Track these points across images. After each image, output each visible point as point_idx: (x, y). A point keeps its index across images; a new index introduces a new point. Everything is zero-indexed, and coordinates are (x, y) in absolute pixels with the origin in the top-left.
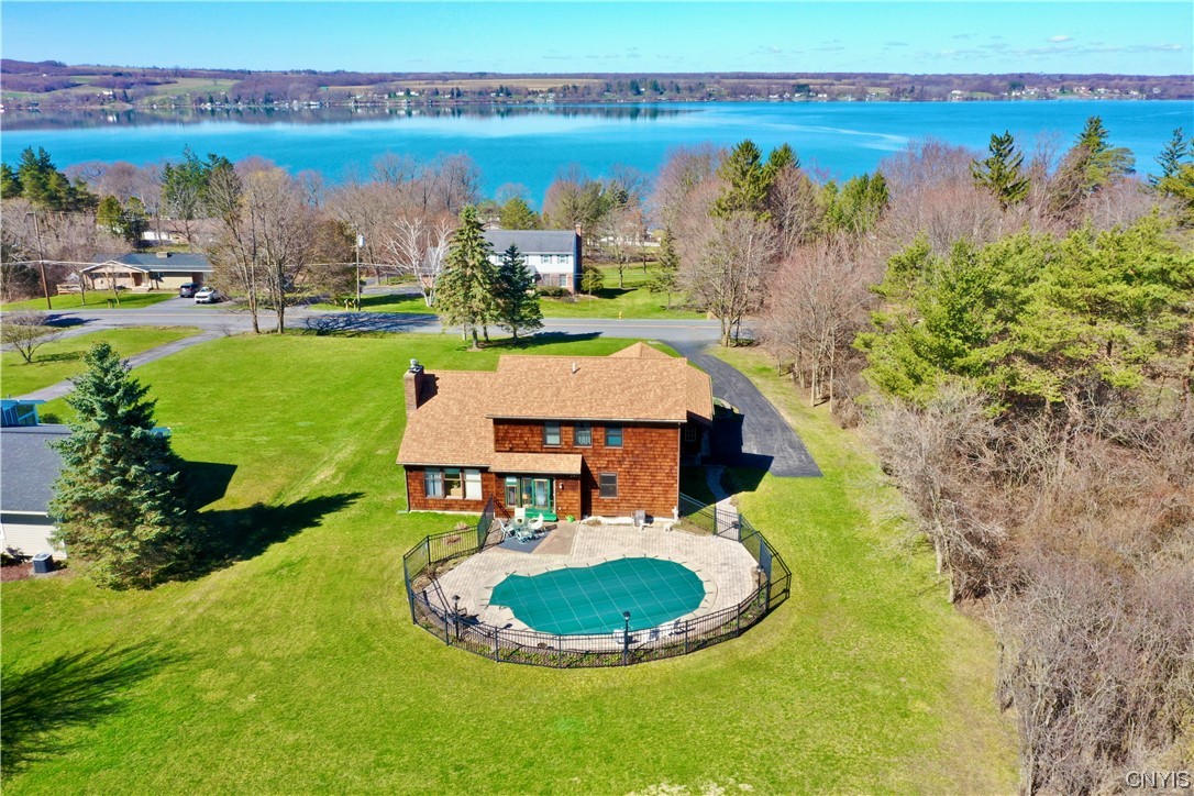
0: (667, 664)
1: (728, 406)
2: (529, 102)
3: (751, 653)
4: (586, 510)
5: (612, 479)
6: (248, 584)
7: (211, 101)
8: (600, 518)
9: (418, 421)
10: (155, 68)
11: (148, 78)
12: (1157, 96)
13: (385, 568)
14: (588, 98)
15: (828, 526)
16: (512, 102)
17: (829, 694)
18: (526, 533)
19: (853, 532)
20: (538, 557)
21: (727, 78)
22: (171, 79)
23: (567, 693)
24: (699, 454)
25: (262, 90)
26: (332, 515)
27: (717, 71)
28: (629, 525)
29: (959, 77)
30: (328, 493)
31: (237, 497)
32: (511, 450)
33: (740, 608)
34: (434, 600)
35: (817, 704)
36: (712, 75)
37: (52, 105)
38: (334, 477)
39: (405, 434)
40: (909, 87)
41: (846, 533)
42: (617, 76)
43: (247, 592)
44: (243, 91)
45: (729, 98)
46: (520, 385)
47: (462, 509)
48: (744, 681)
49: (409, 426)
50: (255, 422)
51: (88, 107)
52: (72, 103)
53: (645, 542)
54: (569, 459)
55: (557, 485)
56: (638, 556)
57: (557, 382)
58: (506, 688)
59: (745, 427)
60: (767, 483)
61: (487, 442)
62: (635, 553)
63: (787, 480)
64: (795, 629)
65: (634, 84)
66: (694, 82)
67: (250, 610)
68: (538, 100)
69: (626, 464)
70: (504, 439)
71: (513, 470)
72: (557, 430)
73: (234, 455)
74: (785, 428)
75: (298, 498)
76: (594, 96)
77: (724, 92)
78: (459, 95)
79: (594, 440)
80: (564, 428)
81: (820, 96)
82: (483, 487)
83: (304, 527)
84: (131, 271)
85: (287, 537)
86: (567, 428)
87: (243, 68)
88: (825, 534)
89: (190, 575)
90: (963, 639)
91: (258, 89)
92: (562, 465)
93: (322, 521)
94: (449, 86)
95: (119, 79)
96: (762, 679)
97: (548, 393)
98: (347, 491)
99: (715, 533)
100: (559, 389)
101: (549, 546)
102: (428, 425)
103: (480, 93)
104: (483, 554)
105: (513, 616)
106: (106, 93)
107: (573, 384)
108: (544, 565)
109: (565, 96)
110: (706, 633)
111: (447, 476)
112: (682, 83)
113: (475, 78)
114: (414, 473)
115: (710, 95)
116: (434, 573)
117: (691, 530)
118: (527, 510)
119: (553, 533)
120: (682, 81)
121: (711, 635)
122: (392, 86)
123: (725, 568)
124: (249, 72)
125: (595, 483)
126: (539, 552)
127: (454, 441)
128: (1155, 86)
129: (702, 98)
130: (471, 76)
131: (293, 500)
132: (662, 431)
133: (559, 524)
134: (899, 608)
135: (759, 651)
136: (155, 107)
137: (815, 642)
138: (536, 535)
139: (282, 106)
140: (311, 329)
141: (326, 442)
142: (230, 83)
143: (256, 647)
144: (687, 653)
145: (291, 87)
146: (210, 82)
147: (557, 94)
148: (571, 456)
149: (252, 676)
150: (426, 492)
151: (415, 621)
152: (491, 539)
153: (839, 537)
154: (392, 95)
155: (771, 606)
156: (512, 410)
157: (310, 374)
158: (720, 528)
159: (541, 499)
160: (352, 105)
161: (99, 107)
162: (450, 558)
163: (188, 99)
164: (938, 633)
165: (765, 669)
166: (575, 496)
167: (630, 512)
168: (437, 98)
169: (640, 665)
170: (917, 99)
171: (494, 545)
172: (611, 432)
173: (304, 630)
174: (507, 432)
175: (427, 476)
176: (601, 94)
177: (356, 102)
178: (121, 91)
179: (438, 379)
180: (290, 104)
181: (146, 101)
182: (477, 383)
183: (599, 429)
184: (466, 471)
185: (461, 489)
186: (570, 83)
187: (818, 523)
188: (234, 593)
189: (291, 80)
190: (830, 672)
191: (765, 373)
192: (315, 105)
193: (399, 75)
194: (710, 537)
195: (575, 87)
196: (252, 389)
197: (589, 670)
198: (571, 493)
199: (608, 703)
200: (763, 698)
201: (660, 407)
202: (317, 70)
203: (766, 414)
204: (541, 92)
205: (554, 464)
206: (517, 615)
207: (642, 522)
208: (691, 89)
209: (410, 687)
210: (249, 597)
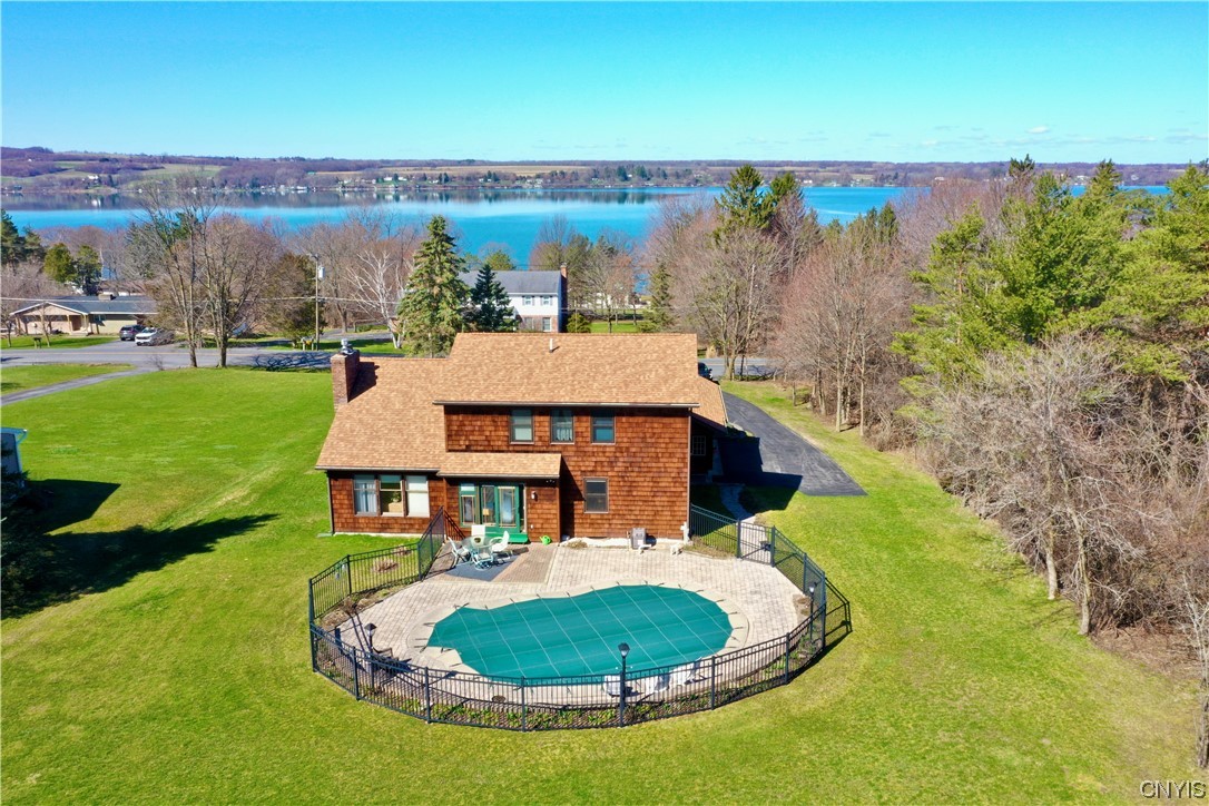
0: (685, 722)
1: (740, 429)
2: (517, 187)
3: (809, 706)
4: (566, 529)
5: (601, 487)
6: (91, 622)
7: (197, 184)
8: (585, 540)
9: (349, 417)
10: (143, 155)
11: (133, 163)
12: (1135, 183)
13: (287, 602)
14: (575, 183)
15: (887, 547)
16: (502, 187)
17: (940, 765)
18: (485, 556)
19: (921, 554)
20: (501, 586)
21: (714, 165)
22: (158, 165)
23: (532, 768)
24: (710, 472)
25: (249, 174)
26: (231, 539)
27: (704, 159)
28: (624, 547)
29: (941, 164)
30: (231, 515)
31: (108, 518)
32: (468, 449)
33: (789, 640)
34: (350, 639)
35: (924, 780)
36: (699, 163)
37: (36, 189)
38: (244, 499)
39: (330, 432)
40: (893, 174)
41: (912, 555)
42: (604, 163)
43: (85, 632)
44: (231, 176)
45: (715, 184)
46: (480, 365)
47: (403, 530)
48: (804, 747)
49: (336, 422)
50: (163, 445)
51: (73, 191)
52: (56, 187)
53: (645, 566)
54: (544, 459)
55: (528, 495)
56: (637, 584)
57: (530, 362)
58: (437, 761)
59: (762, 447)
60: (797, 502)
61: (437, 441)
62: (632, 579)
63: (824, 499)
64: (867, 673)
65: (622, 171)
66: (680, 169)
67: (81, 655)
68: (526, 185)
69: (620, 466)
70: (458, 433)
71: (470, 473)
72: (528, 421)
73: (121, 474)
74: (811, 449)
75: (191, 521)
76: (581, 181)
77: (711, 179)
78: (446, 180)
79: (577, 434)
80: (537, 418)
81: (805, 182)
82: (432, 499)
83: (191, 552)
84: (68, 314)
85: (164, 565)
86: (542, 418)
87: (232, 155)
88: (885, 556)
89: (14, 611)
90: (1118, 684)
91: (245, 174)
92: (535, 466)
93: (216, 546)
94: (437, 172)
95: (106, 164)
96: (831, 743)
97: (517, 375)
98: (257, 513)
99: (739, 555)
100: (531, 370)
101: (515, 572)
102: (360, 421)
103: (468, 179)
104: (426, 583)
105: (460, 661)
106: (91, 177)
107: (549, 364)
108: (508, 596)
109: (552, 182)
110: (739, 679)
111: (384, 486)
112: (669, 170)
113: (463, 165)
114: (339, 483)
115: (697, 181)
116: (355, 606)
117: (706, 553)
118: (487, 529)
119: (523, 557)
120: (669, 168)
121: (747, 682)
122: (380, 172)
123: (756, 597)
124: (238, 159)
125: (578, 491)
126: (503, 580)
127: (394, 440)
128: (1133, 173)
129: (689, 184)
130: (460, 163)
131: (184, 524)
132: (666, 420)
133: (531, 546)
134: (1011, 642)
135: (821, 703)
136: (140, 191)
137: (901, 689)
138: (499, 560)
139: (269, 190)
140: (259, 366)
141: (246, 464)
142: (217, 169)
143: (69, 706)
144: (714, 708)
145: (279, 172)
146: (197, 168)
147: (545, 179)
148: (546, 455)
149: (48, 746)
150: (356, 508)
151: (316, 667)
152: (438, 564)
153: (905, 560)
154: (380, 180)
155: (828, 643)
156: (469, 394)
157: (246, 402)
158: (745, 550)
159: (507, 516)
160: (339, 189)
161: (84, 191)
162: (380, 588)
163: (174, 184)
164: (1078, 676)
165: (834, 729)
166: (552, 509)
167: (624, 531)
168: (425, 183)
169: (644, 725)
170: (900, 185)
171: (441, 571)
172: (600, 423)
173: (151, 680)
174: (462, 424)
175: (357, 486)
176: (588, 180)
177: (344, 186)
178: (106, 176)
179: (378, 367)
180: (277, 188)
181: (131, 185)
182: (428, 372)
183: (584, 418)
184: (409, 477)
185: (401, 504)
186: (558, 169)
187: (872, 544)
188: (67, 633)
189: (279, 166)
190: (934, 732)
191: (777, 403)
192: (302, 190)
193: (388, 162)
194: (732, 561)
195: (562, 173)
196: (170, 415)
197: (567, 733)
198: (546, 505)
199: (595, 782)
200: (839, 772)
201: (664, 389)
202: (306, 158)
203: (786, 437)
204: (529, 177)
205: (524, 466)
206: (465, 659)
207: (641, 543)
208: (677, 176)
209: (288, 760)
210: (86, 638)
